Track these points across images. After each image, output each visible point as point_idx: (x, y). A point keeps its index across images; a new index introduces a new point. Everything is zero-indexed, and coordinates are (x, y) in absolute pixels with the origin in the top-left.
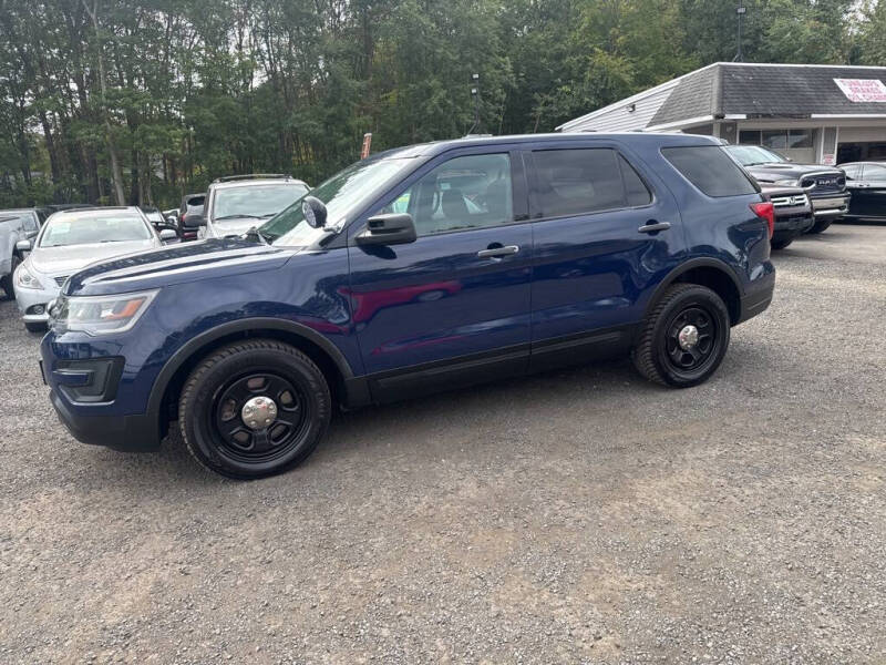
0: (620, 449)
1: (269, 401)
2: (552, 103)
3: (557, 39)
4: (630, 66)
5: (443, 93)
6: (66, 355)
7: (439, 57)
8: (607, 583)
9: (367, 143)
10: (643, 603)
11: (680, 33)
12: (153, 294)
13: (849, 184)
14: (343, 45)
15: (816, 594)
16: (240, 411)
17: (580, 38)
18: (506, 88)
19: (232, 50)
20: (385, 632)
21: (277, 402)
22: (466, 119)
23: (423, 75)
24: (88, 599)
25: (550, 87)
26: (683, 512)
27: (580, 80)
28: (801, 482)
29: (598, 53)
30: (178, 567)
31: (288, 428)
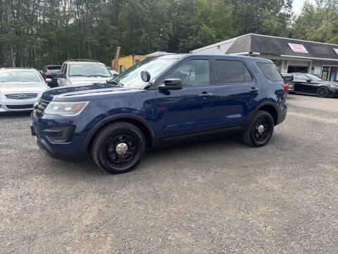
0: (246, 167)
1: (125, 145)
2: (186, 42)
3: (189, 19)
4: (215, 31)
5: (146, 35)
6: (46, 124)
7: (145, 20)
8: (261, 210)
9: (118, 51)
10: (276, 216)
11: (232, 21)
12: (87, 103)
13: (294, 80)
14: (109, 12)
15: (328, 213)
16: (115, 148)
17: (197, 19)
18: (169, 35)
19: (61, 9)
20: (193, 226)
21: (128, 145)
22: (155, 45)
23: (139, 27)
24: (75, 216)
25: (185, 36)
26: (276, 187)
27: (196, 35)
28: (310, 179)
29: (203, 25)
30: (104, 205)
31: (130, 155)
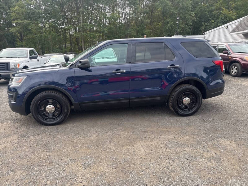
2: (207, 25)
3: (211, 6)
4: (235, 13)
5: (172, 23)
7: (171, 12)
12: (26, 77)
17: (219, 5)
18: (193, 21)
21: (55, 107)
25: (208, 21)
27: (218, 18)
29: (224, 10)
